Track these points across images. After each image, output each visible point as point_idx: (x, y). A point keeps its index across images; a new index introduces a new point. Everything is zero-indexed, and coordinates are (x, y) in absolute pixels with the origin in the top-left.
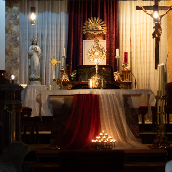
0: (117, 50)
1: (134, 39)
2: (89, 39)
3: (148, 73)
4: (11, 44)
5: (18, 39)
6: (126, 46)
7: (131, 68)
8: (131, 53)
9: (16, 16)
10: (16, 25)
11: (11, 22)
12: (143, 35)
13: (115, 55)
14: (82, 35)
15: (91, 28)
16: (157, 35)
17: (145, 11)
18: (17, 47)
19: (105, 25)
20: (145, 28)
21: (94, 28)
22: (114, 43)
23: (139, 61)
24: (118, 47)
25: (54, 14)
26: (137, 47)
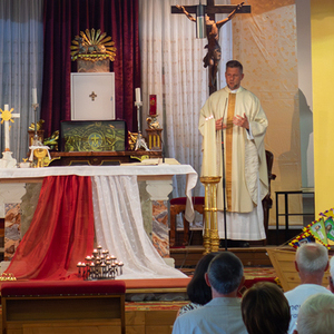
0: (138, 90)
1: (169, 69)
2: (82, 71)
3: (197, 134)
6: (154, 83)
7: (165, 125)
8: (164, 95)
12: (187, 60)
13: (135, 100)
14: (70, 64)
15: (85, 50)
16: (212, 62)
17: (189, 16)
19: (113, 43)
20: (190, 47)
21: (92, 49)
22: (131, 77)
23: (179, 110)
24: (140, 85)
25: (16, 24)
26: (174, 84)
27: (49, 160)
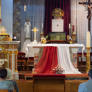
0: (70, 24)
1: (78, 19)
2: (55, 19)
3: (85, 36)
4: (16, 21)
5: (20, 18)
6: (74, 22)
7: (76, 34)
8: (76, 26)
9: (19, 7)
10: (19, 11)
11: (16, 10)
12: (83, 17)
13: (69, 27)
14: (52, 17)
15: (56, 13)
16: (89, 17)
17: (83, 5)
18: (19, 22)
19: (63, 12)
20: (84, 13)
21: (58, 13)
22: (68, 21)
23: (80, 30)
24: (70, 23)
25: (38, 6)
26: (79, 23)
27: (46, 42)
